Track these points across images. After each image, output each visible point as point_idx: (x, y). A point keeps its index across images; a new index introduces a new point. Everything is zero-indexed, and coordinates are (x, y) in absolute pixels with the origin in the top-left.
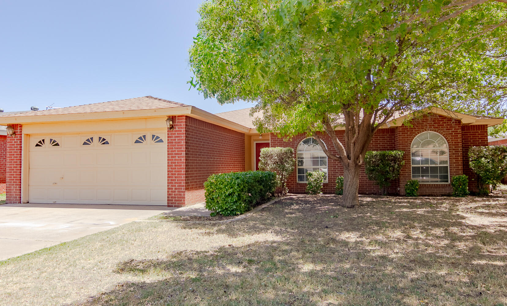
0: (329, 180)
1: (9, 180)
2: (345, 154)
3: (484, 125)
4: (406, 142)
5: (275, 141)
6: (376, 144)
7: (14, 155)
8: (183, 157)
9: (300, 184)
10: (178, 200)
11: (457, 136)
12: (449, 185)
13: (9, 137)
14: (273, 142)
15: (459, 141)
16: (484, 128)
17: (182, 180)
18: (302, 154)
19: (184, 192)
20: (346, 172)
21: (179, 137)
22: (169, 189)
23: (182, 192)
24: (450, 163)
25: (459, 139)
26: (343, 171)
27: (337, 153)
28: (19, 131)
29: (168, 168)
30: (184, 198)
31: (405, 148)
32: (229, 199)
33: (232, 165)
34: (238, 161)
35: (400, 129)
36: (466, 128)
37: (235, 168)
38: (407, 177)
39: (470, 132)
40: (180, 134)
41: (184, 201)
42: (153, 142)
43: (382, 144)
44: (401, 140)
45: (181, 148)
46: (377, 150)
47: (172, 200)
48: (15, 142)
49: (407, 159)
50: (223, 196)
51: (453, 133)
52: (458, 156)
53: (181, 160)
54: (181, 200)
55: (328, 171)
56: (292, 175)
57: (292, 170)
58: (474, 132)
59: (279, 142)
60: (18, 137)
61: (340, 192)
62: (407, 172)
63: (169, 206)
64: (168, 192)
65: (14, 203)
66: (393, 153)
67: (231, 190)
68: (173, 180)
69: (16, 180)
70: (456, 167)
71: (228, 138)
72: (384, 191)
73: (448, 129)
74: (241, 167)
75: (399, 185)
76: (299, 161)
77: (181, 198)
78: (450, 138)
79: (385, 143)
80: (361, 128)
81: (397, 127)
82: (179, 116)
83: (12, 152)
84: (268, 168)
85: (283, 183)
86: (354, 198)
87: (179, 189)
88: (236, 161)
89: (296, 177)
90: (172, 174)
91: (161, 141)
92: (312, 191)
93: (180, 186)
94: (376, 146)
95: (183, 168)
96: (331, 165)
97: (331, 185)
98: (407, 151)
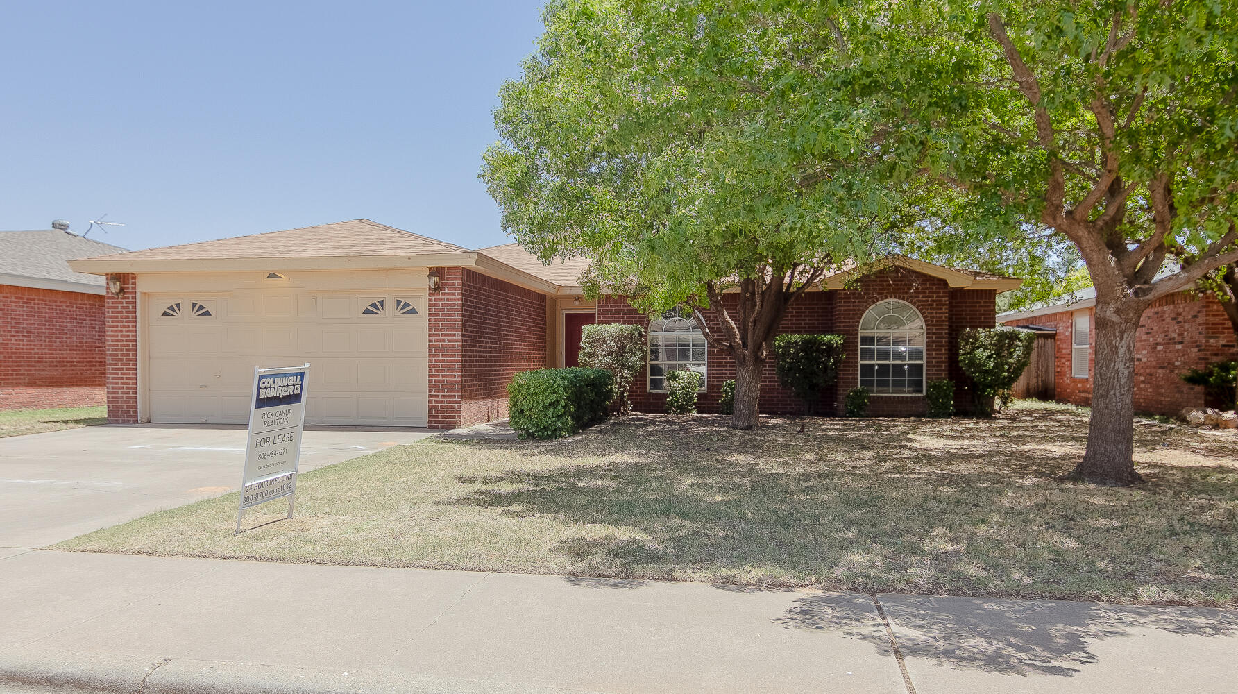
0: (708, 388)
1: (113, 379)
2: (739, 340)
3: (990, 290)
4: (851, 318)
5: (607, 310)
6: (798, 320)
7: (121, 331)
8: (457, 340)
9: (654, 395)
10: (448, 417)
11: (941, 309)
12: (924, 397)
13: (109, 298)
14: (603, 314)
15: (944, 318)
16: (990, 295)
17: (455, 382)
18: (657, 337)
19: (460, 402)
20: (740, 371)
21: (450, 305)
22: (431, 396)
23: (456, 402)
24: (927, 358)
25: (944, 315)
26: (735, 370)
27: (724, 336)
28: (130, 286)
29: (430, 361)
30: (460, 412)
31: (849, 330)
32: (550, 412)
33: (526, 357)
34: (536, 350)
35: (840, 294)
36: (958, 295)
37: (531, 361)
38: (851, 383)
39: (966, 303)
40: (452, 300)
41: (459, 417)
42: (398, 313)
43: (809, 320)
44: (843, 314)
45: (454, 325)
46: (799, 332)
47: (437, 417)
48: (123, 307)
49: (852, 351)
50: (541, 407)
51: (935, 304)
52: (941, 346)
53: (453, 346)
54: (454, 417)
55: (708, 370)
56: (640, 376)
57: (641, 368)
58: (974, 303)
59: (614, 314)
60: (128, 298)
61: (727, 408)
62: (851, 374)
63: (430, 427)
64: (430, 401)
65: (124, 422)
66: (826, 338)
67: (554, 397)
68: (439, 381)
69: (127, 379)
70: (937, 366)
71: (520, 304)
72: (810, 408)
73: (926, 297)
74: (540, 361)
75: (836, 398)
76: (652, 351)
77: (453, 412)
78: (929, 313)
79: (815, 320)
80: (767, 296)
81: (836, 290)
82: (449, 268)
83: (117, 326)
84: (597, 363)
85: (623, 392)
86: (752, 415)
87: (449, 397)
88: (533, 350)
89: (646, 381)
90: (438, 371)
91: (413, 311)
92: (677, 406)
93: (451, 392)
94: (797, 324)
95: (458, 361)
96: (713, 359)
97: (713, 396)
98: (852, 334)
